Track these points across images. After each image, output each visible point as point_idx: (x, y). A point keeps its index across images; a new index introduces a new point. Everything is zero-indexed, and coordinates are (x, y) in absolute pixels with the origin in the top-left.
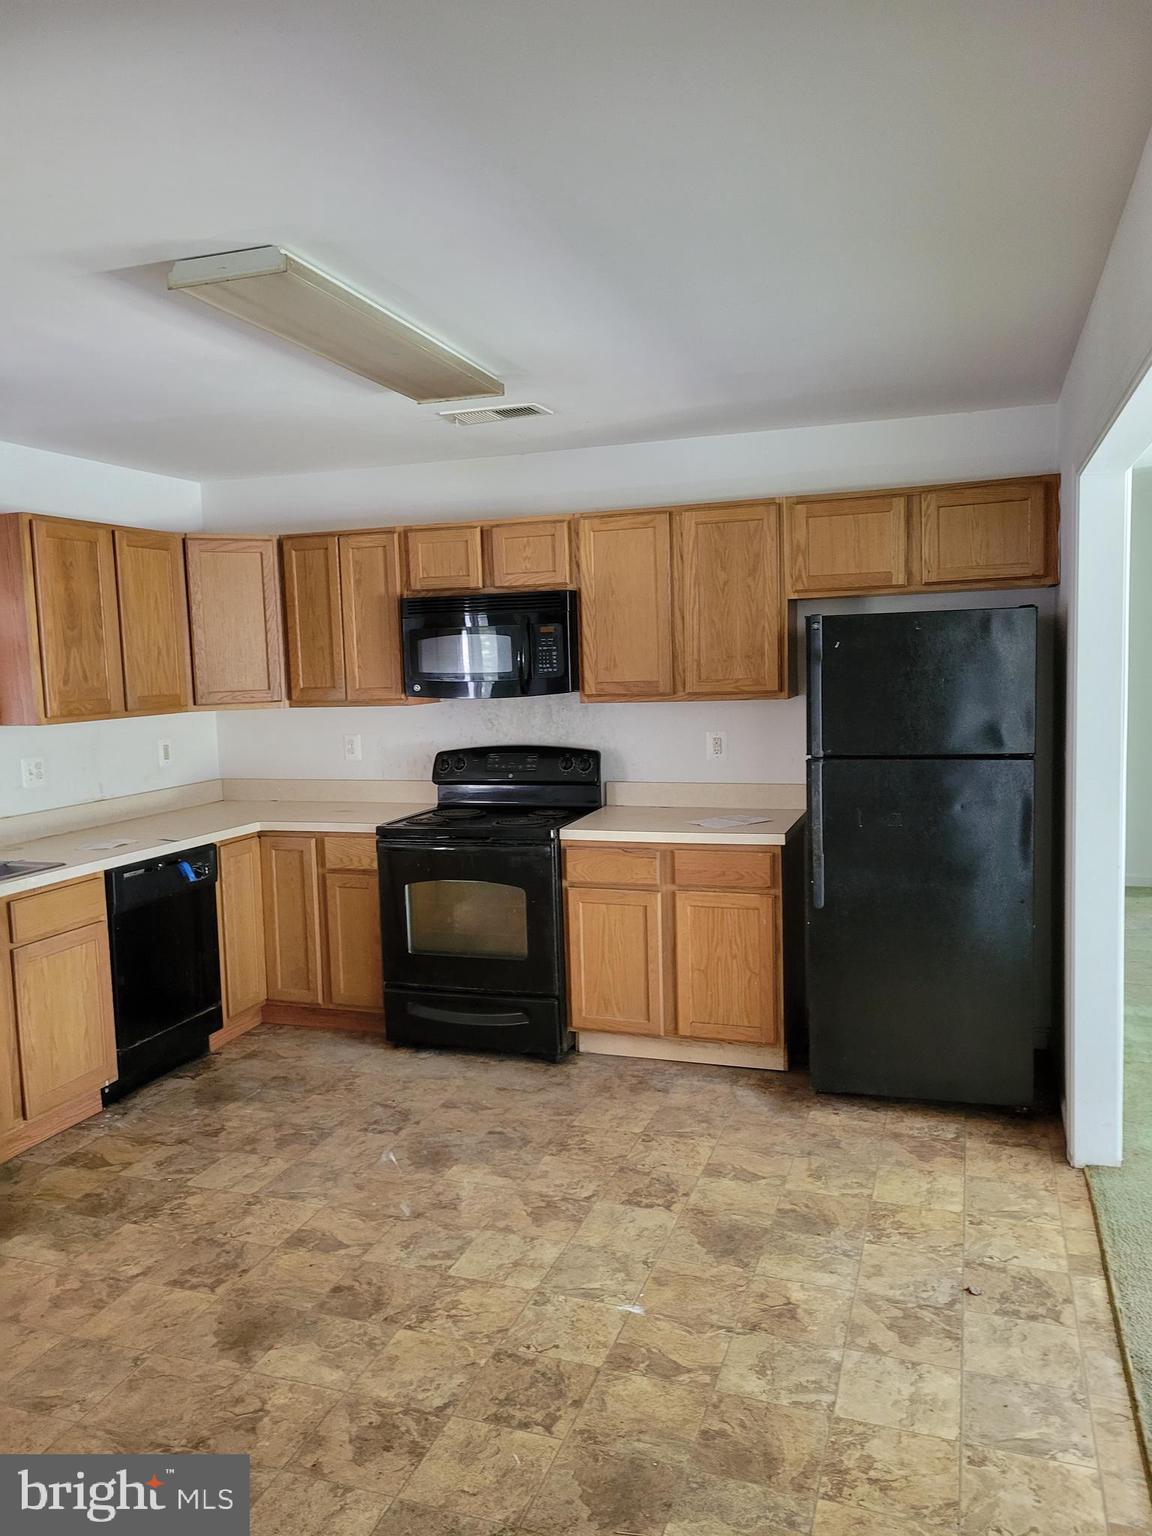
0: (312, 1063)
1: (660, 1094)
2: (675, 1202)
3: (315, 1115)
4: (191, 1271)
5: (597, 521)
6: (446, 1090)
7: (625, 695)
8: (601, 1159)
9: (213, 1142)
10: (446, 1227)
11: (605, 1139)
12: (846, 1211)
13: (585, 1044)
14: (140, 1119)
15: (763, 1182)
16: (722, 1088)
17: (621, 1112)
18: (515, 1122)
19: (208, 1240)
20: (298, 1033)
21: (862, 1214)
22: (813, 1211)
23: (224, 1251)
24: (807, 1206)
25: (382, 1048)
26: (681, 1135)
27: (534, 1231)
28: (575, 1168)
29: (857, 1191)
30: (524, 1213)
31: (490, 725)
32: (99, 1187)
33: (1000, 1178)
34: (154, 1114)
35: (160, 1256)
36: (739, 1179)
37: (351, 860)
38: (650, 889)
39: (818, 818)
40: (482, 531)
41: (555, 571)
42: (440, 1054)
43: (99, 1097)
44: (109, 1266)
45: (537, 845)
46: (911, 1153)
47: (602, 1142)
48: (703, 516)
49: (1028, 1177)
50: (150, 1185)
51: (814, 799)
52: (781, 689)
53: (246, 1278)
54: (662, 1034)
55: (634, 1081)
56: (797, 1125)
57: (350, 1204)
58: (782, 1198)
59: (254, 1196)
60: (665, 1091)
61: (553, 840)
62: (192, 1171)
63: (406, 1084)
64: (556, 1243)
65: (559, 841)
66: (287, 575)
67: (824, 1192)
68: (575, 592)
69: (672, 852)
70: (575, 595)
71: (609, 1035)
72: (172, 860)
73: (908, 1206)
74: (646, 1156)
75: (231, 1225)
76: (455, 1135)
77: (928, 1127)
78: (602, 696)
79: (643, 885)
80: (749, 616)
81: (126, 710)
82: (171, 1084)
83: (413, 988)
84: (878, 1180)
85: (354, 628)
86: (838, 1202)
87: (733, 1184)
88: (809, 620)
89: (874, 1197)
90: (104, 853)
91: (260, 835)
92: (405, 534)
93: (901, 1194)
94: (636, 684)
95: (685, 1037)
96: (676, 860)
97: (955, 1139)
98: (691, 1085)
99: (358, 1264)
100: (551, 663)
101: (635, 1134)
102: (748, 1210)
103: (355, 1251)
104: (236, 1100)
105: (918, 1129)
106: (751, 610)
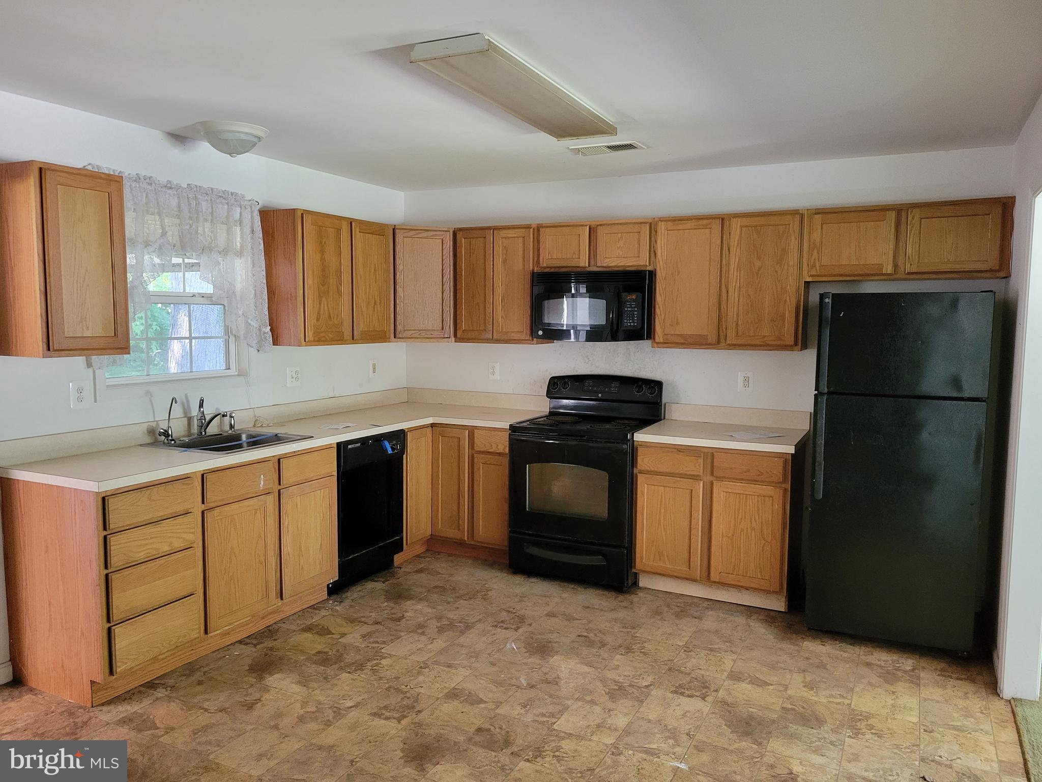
0: (460, 578)
1: (696, 620)
2: (708, 696)
3: (463, 613)
4: (385, 707)
5: (670, 223)
6: (548, 605)
7: (683, 344)
8: (655, 661)
9: (398, 625)
10: (551, 696)
11: (658, 648)
12: (832, 713)
13: (644, 582)
14: (351, 606)
15: (771, 687)
16: (741, 620)
17: (669, 630)
18: (596, 630)
19: (395, 689)
20: (450, 558)
21: (844, 717)
22: (808, 711)
23: (405, 697)
24: (803, 708)
25: (505, 573)
26: (711, 650)
27: (610, 705)
28: (638, 665)
29: (838, 700)
30: (603, 692)
31: (587, 361)
32: (326, 647)
33: (946, 701)
34: (359, 603)
35: (366, 696)
36: (753, 684)
37: (491, 446)
38: (695, 478)
39: (822, 435)
40: (590, 228)
41: (639, 257)
42: (544, 580)
43: (326, 589)
44: (333, 699)
45: (617, 443)
46: (879, 677)
47: (656, 649)
48: (745, 221)
49: (968, 702)
50: (358, 650)
51: (819, 422)
52: (796, 344)
53: (421, 716)
54: (698, 579)
55: (678, 610)
56: (795, 650)
57: (487, 674)
58: (785, 700)
59: (424, 663)
60: (700, 618)
61: (629, 440)
62: (384, 643)
63: (522, 598)
64: (626, 715)
65: (634, 441)
66: (458, 255)
67: (816, 699)
68: (652, 271)
69: (713, 455)
70: (652, 274)
71: (660, 576)
72: (378, 439)
73: (878, 715)
74: (687, 662)
75: (411, 680)
76: (556, 635)
77: (892, 660)
78: (668, 344)
79: (690, 475)
80: (775, 291)
81: (353, 339)
82: (370, 585)
83: (529, 535)
84: (854, 694)
85: (499, 291)
86: (826, 707)
87: (749, 687)
88: (822, 296)
89: (852, 706)
90: (336, 431)
91: (433, 425)
92: (539, 228)
93: (872, 706)
94: (691, 336)
95: (715, 582)
96: (715, 460)
97: (913, 670)
98: (718, 616)
99: (493, 715)
100: (633, 319)
101: (679, 646)
102: (761, 706)
103: (491, 706)
104: (411, 599)
105: (884, 661)
106: (777, 288)
